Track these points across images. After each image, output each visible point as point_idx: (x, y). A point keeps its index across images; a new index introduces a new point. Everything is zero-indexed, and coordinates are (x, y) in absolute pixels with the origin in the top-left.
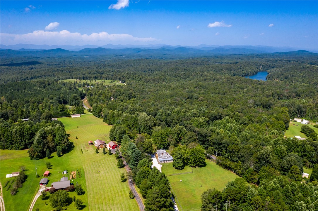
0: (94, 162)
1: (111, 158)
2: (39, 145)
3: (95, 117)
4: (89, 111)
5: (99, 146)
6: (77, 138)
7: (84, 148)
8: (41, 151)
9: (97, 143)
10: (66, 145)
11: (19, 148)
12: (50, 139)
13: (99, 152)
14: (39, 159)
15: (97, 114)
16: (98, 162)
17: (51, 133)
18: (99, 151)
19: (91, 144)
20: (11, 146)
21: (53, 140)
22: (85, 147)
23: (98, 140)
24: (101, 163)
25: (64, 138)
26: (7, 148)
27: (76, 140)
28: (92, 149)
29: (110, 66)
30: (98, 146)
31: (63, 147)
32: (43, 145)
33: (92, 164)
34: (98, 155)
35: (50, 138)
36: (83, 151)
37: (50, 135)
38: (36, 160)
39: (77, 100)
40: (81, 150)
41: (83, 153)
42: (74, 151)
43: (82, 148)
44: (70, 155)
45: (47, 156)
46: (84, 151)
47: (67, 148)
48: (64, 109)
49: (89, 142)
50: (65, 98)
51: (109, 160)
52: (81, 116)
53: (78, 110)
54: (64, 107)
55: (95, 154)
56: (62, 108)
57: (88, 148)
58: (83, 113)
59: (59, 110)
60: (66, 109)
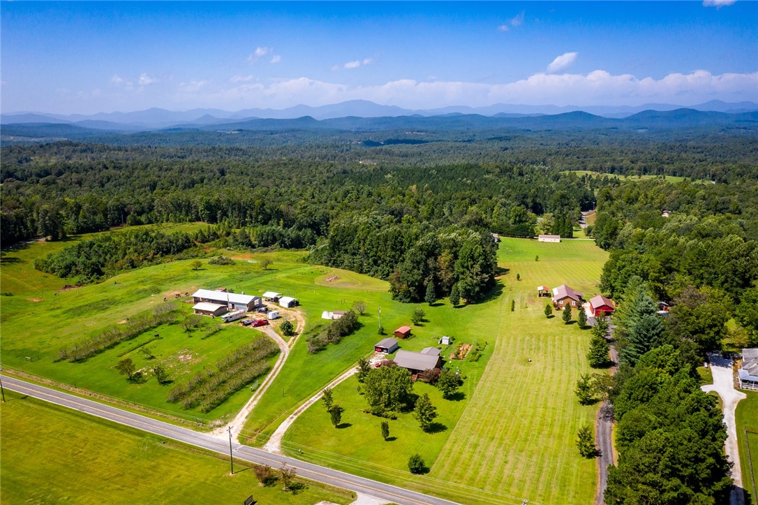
0: (531, 336)
1: (579, 338)
2: (414, 268)
3: (598, 248)
4: (589, 232)
5: (561, 302)
6: (518, 277)
7: (522, 299)
8: (417, 284)
9: (557, 292)
10: (475, 281)
11: (388, 275)
12: (445, 261)
13: (553, 316)
14: (409, 302)
15: (602, 238)
16: (542, 338)
17: (451, 248)
18: (554, 312)
19: (544, 294)
20: (375, 268)
21: (451, 265)
22: (526, 298)
23: (563, 286)
24: (547, 342)
25: (474, 264)
26: (366, 273)
27: (517, 282)
29: (699, 150)
30: (558, 301)
31: (468, 285)
32: (423, 271)
33: (523, 340)
34: (549, 321)
35: (445, 258)
36: (517, 306)
37: (447, 251)
38: (403, 302)
39: (566, 205)
40: (514, 302)
41: (513, 310)
42: (496, 303)
43: (517, 300)
44: (481, 309)
45: (426, 298)
46: (519, 306)
47: (477, 289)
48: (524, 219)
49: (540, 288)
50: (538, 200)
51: (572, 340)
52: (561, 241)
53: (559, 225)
54: (524, 214)
55: (542, 318)
56: (520, 216)
57: (533, 301)
58: (570, 236)
59: (512, 220)
60: (530, 219)
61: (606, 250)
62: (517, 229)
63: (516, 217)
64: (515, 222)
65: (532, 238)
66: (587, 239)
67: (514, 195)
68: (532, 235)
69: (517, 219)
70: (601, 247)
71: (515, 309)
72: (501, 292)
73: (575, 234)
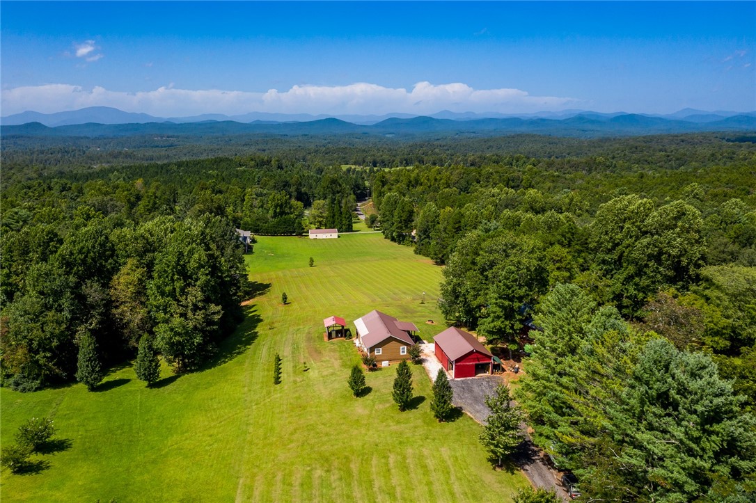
0: (325, 460)
1: (445, 452)
2: (47, 307)
3: (388, 241)
4: (372, 222)
5: (379, 352)
6: (285, 298)
7: (295, 349)
8: (55, 343)
9: (365, 329)
10: (191, 324)
12: (128, 284)
13: (368, 390)
14: (37, 389)
15: (394, 228)
16: (354, 467)
17: (141, 255)
18: (370, 379)
19: (338, 332)
21: (140, 292)
22: (303, 345)
23: (373, 315)
24: (371, 482)
25: (189, 285)
27: (282, 307)
28: (337, 364)
30: (372, 349)
31: (177, 334)
32: (71, 311)
33: (306, 483)
34: (360, 407)
35: (125, 279)
36: (286, 367)
37: (131, 262)
38: (24, 390)
39: (338, 192)
40: (278, 359)
41: (277, 381)
43: (285, 352)
44: (210, 384)
45: (78, 375)
46: (291, 370)
47: (198, 340)
48: (287, 210)
49: (329, 322)
50: (304, 189)
51: (431, 463)
52: (339, 237)
53: (334, 215)
54: (286, 203)
55: (344, 397)
56: (281, 206)
57: (318, 352)
58: (349, 229)
59: (271, 212)
60: (295, 209)
61: (399, 243)
62: (278, 224)
63: (276, 207)
64: (275, 216)
65: (300, 234)
66: (371, 231)
67: (272, 183)
68: (301, 232)
69: (278, 211)
70: (393, 239)
71: (283, 376)
72: (255, 336)
73: (355, 226)
